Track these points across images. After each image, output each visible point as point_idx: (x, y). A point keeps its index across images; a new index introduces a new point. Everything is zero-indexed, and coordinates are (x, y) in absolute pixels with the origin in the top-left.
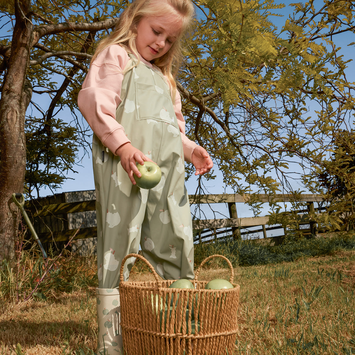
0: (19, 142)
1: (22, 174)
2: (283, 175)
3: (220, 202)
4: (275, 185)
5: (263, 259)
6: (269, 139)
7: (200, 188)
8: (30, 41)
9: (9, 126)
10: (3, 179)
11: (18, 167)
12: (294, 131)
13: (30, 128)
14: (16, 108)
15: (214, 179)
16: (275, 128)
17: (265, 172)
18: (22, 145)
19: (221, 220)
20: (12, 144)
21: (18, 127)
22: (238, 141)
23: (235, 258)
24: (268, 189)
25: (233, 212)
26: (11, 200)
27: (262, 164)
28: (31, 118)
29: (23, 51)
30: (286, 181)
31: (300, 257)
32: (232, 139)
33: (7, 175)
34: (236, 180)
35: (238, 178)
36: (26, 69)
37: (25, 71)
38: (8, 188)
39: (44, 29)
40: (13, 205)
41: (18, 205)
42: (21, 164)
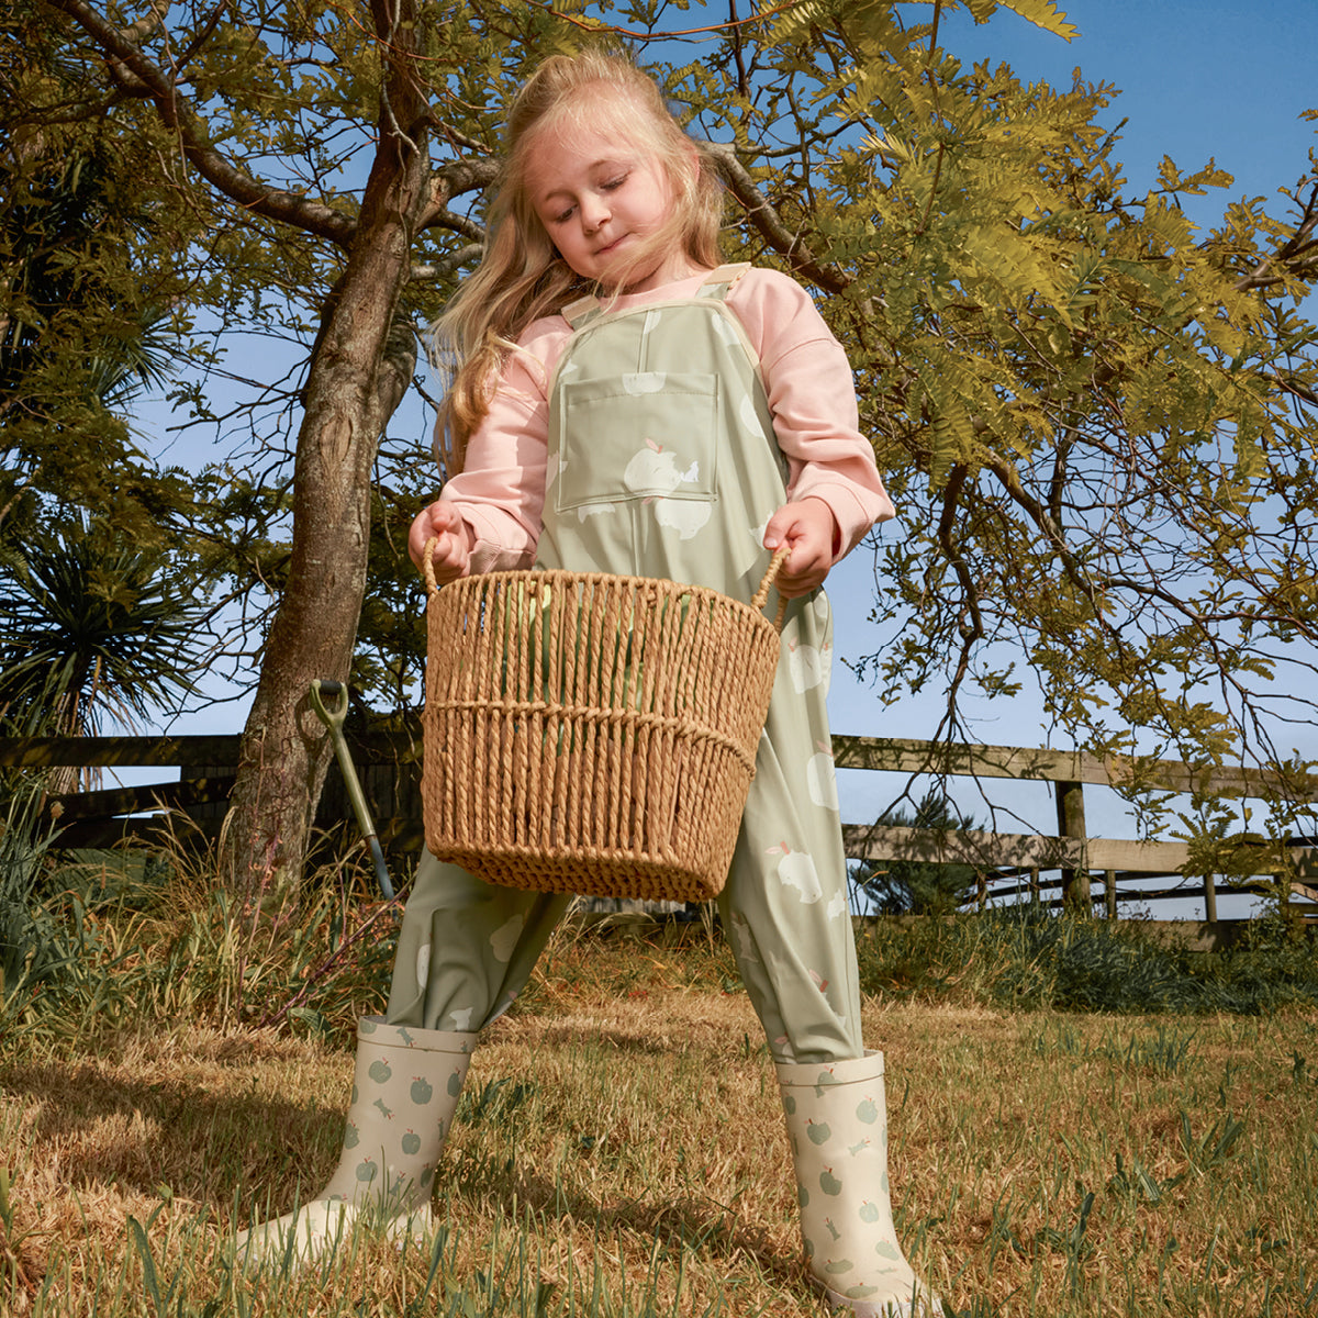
0: (345, 518)
1: (349, 620)
2: (1244, 701)
3: (1025, 775)
4: (1221, 736)
5: (1146, 995)
6: (1210, 571)
7: (954, 721)
8: (418, 207)
9: (323, 466)
10: (290, 634)
11: (337, 597)
12: (1301, 549)
13: (414, 479)
14: (352, 412)
15: (1012, 694)
16: (1236, 537)
17: (1187, 686)
18: (357, 529)
19: (1025, 837)
20: (324, 522)
21: (352, 470)
22: (1089, 569)
23: (1042, 978)
24: (1196, 744)
25: (1073, 817)
26: (306, 703)
27: (1181, 656)
28: (419, 447)
29: (393, 236)
30: (1256, 723)
31: (1285, 1001)
32: (1071, 563)
33: (300, 620)
34: (1088, 705)
35: (1095, 699)
36: (395, 290)
37: (394, 296)
38: (301, 661)
39: (466, 171)
40: (309, 717)
41: (325, 720)
42: (347, 586)
